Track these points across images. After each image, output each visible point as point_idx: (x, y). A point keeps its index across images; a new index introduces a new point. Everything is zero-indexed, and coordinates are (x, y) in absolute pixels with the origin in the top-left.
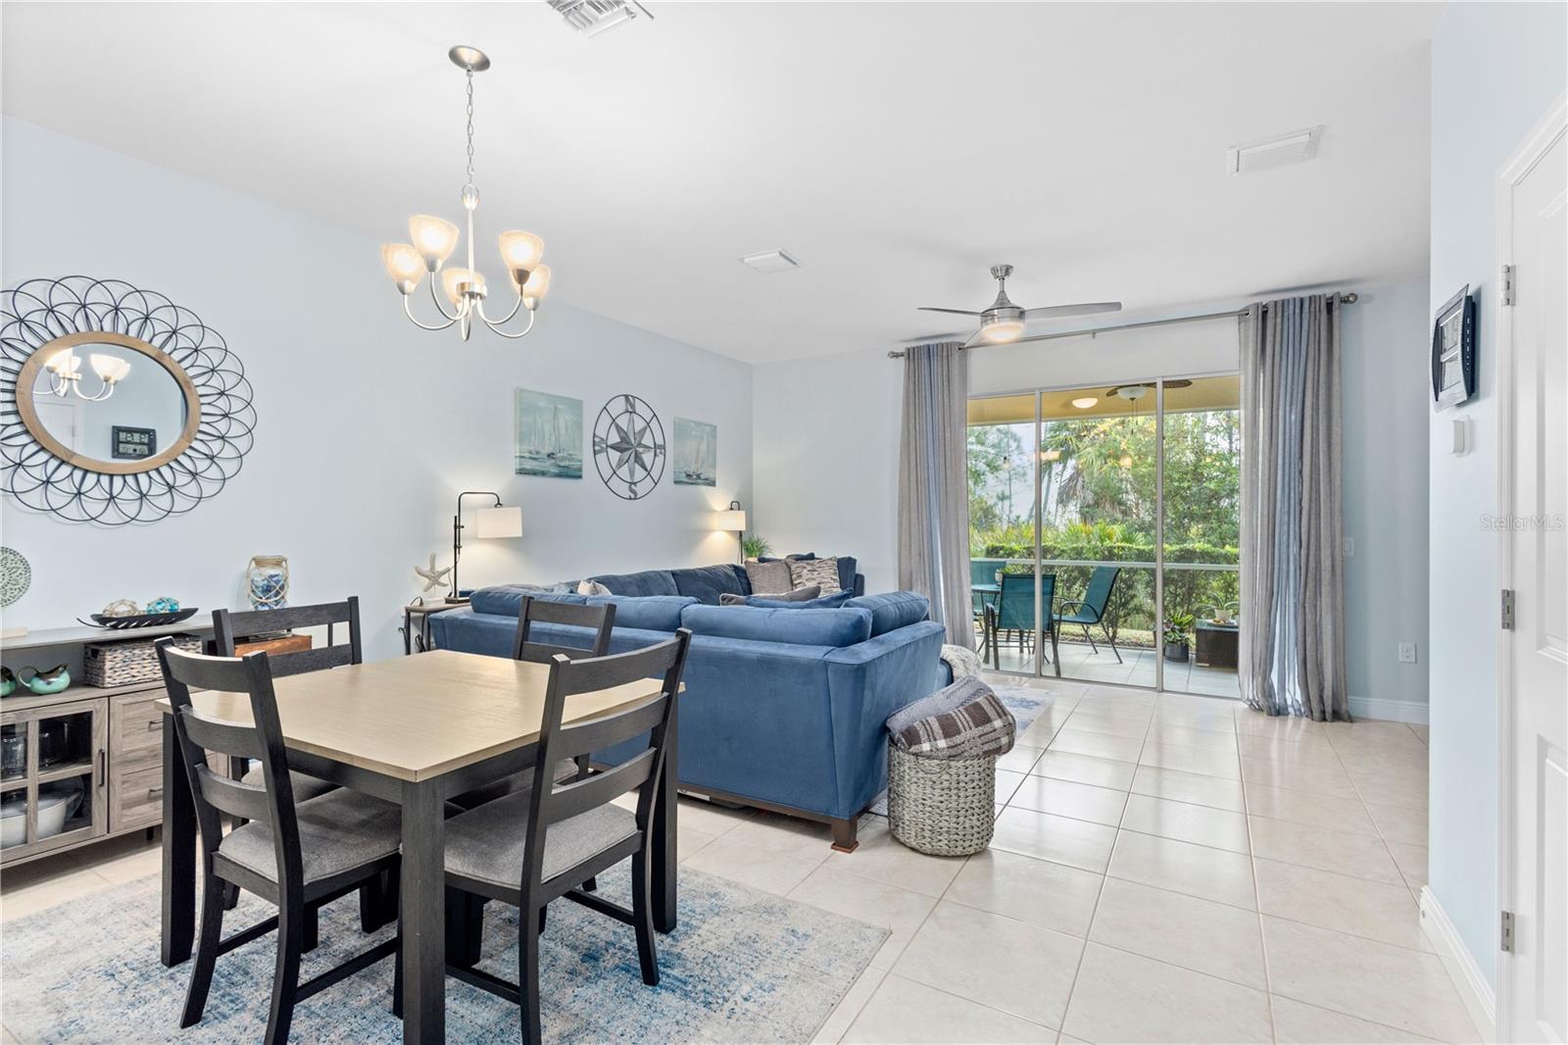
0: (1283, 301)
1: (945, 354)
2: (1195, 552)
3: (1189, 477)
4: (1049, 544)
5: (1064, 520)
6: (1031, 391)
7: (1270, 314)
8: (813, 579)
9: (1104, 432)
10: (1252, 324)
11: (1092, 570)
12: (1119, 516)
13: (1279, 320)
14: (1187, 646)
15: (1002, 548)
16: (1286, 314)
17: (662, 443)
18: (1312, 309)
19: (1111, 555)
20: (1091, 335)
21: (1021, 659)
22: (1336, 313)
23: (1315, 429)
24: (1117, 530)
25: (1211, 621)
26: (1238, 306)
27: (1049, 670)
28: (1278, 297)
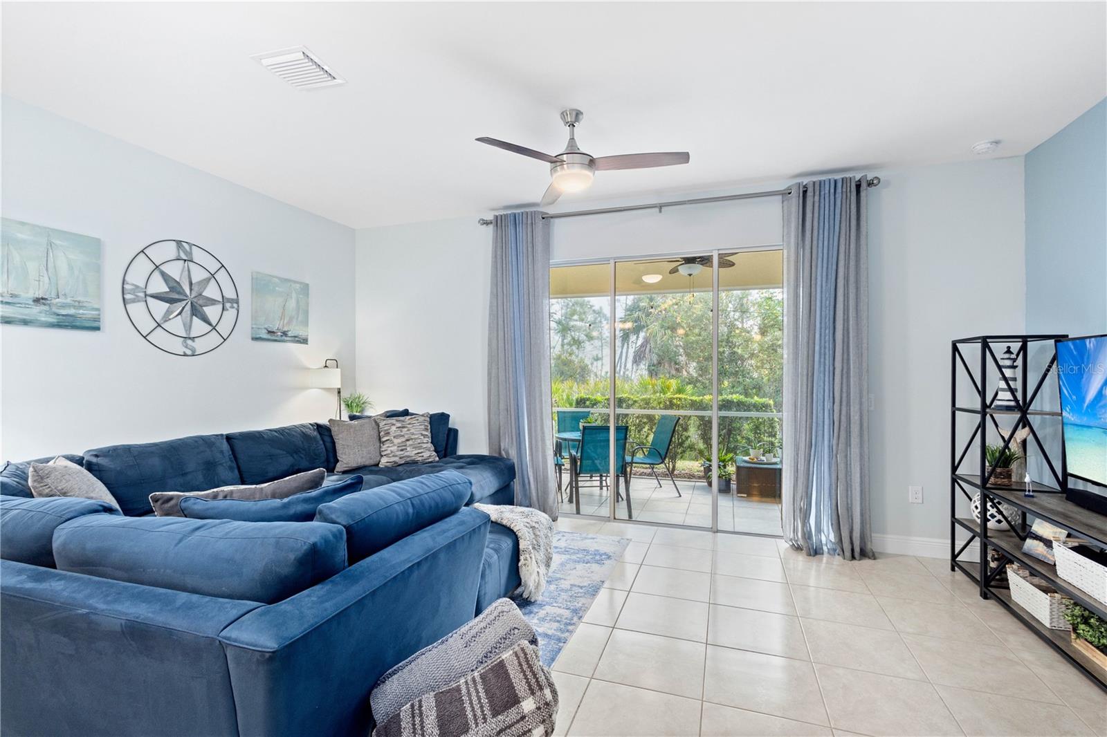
0: (820, 182)
1: (529, 222)
2: (733, 402)
3: (724, 344)
4: (625, 396)
5: (635, 377)
6: (606, 261)
7: (810, 194)
8: (403, 436)
9: (665, 310)
10: (795, 202)
11: (657, 417)
12: (674, 372)
13: (817, 198)
14: (730, 480)
15: (588, 399)
16: (822, 193)
17: (235, 297)
18: (844, 190)
19: (671, 405)
20: (657, 210)
21: (601, 495)
22: (863, 194)
23: (846, 296)
24: (673, 383)
25: (747, 458)
26: (782, 187)
27: (622, 512)
28: (816, 179)
